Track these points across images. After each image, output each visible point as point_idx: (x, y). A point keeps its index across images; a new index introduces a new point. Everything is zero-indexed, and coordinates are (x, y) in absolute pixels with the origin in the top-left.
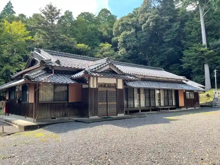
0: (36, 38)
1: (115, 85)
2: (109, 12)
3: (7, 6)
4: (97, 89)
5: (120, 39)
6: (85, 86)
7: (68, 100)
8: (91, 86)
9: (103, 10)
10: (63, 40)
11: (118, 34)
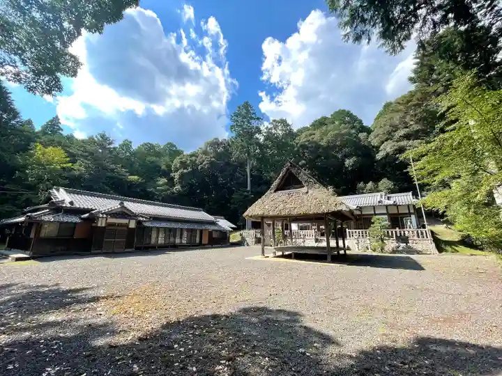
0: (76, 166)
1: (127, 225)
2: (175, 146)
3: (51, 121)
4: (104, 227)
5: (176, 176)
6: (94, 225)
7: (72, 236)
8: (99, 225)
9: (168, 144)
10: (112, 170)
11: (177, 170)
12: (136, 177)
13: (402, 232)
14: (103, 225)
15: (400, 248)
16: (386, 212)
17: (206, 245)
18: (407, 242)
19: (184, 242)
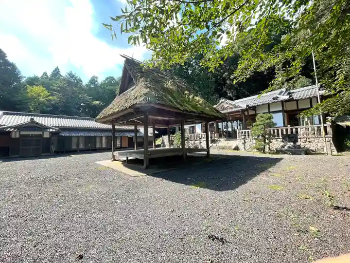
12: (98, 102)
13: (294, 130)
14: (18, 136)
15: (286, 148)
16: (281, 109)
17: (126, 147)
18: (295, 141)
19: (104, 146)
